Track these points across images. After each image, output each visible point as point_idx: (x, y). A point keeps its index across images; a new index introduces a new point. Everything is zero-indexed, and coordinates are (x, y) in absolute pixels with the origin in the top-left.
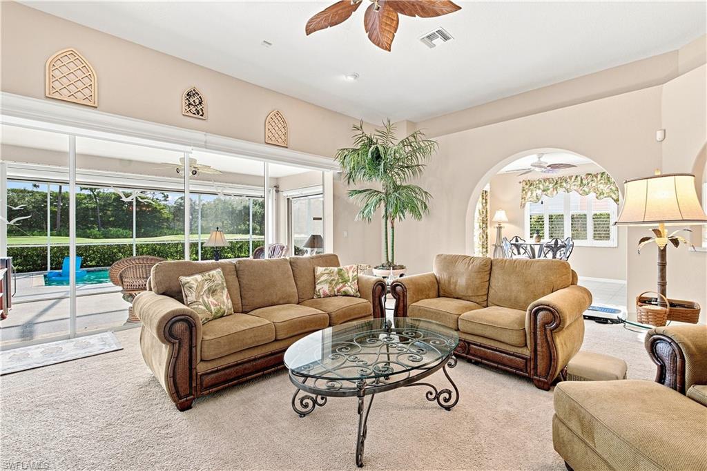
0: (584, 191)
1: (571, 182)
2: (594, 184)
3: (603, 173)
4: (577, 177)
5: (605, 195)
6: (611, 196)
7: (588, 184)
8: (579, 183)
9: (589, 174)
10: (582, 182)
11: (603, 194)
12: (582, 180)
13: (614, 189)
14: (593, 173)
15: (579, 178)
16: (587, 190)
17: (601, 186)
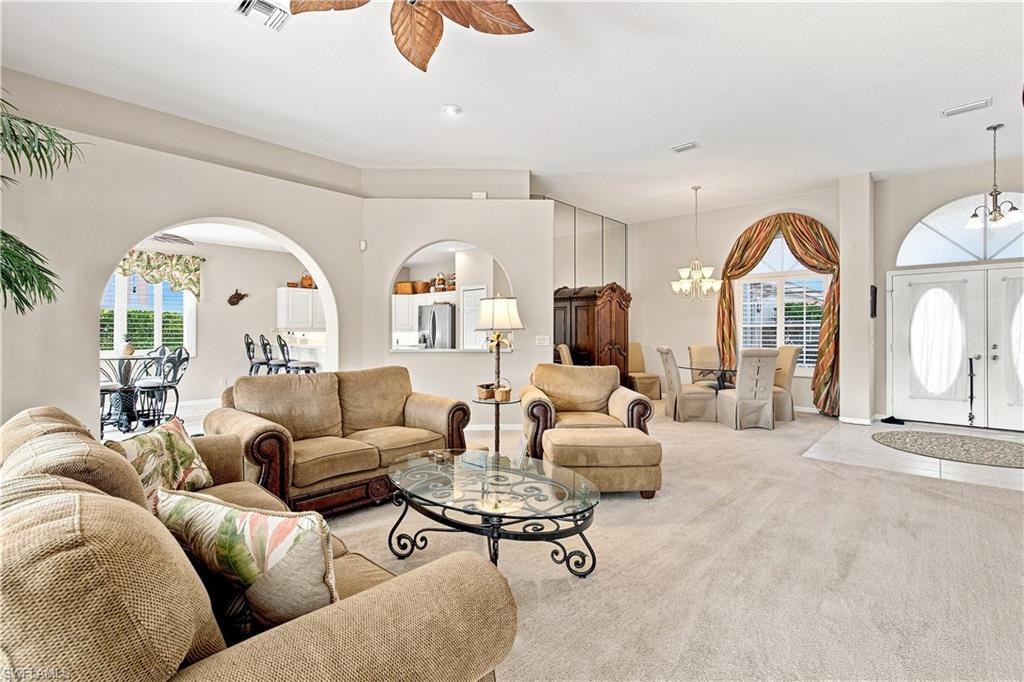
0: (153, 276)
1: (130, 261)
2: (168, 270)
3: (180, 257)
4: (141, 254)
5: (183, 287)
6: (190, 289)
7: (159, 267)
8: (145, 263)
9: (161, 254)
10: (149, 263)
11: (180, 285)
12: (149, 260)
13: (195, 279)
14: (167, 254)
15: (145, 256)
16: (157, 276)
17: (177, 274)
